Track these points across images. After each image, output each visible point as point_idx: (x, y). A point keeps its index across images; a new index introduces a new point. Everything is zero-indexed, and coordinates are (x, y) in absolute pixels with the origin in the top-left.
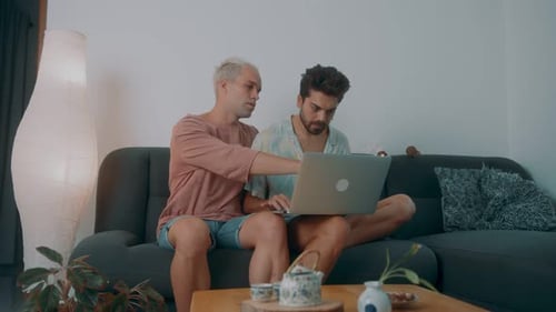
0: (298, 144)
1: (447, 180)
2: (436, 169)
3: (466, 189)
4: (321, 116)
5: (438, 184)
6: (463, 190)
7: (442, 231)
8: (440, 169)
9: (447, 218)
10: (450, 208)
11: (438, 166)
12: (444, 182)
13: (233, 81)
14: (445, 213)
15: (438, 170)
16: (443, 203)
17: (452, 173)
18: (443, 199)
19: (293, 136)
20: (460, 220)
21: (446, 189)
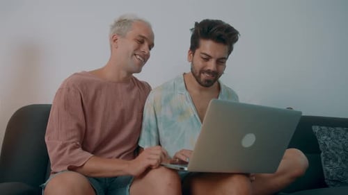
0: (189, 99)
1: (325, 137)
2: (313, 127)
3: (343, 145)
4: (211, 65)
5: (317, 141)
6: (341, 147)
7: (325, 186)
8: (317, 127)
9: (328, 173)
10: (331, 163)
11: (315, 125)
12: (322, 139)
13: (124, 36)
14: (326, 168)
15: (316, 129)
16: (323, 159)
17: (329, 131)
18: (322, 154)
19: (185, 92)
20: (342, 174)
21: (325, 145)
